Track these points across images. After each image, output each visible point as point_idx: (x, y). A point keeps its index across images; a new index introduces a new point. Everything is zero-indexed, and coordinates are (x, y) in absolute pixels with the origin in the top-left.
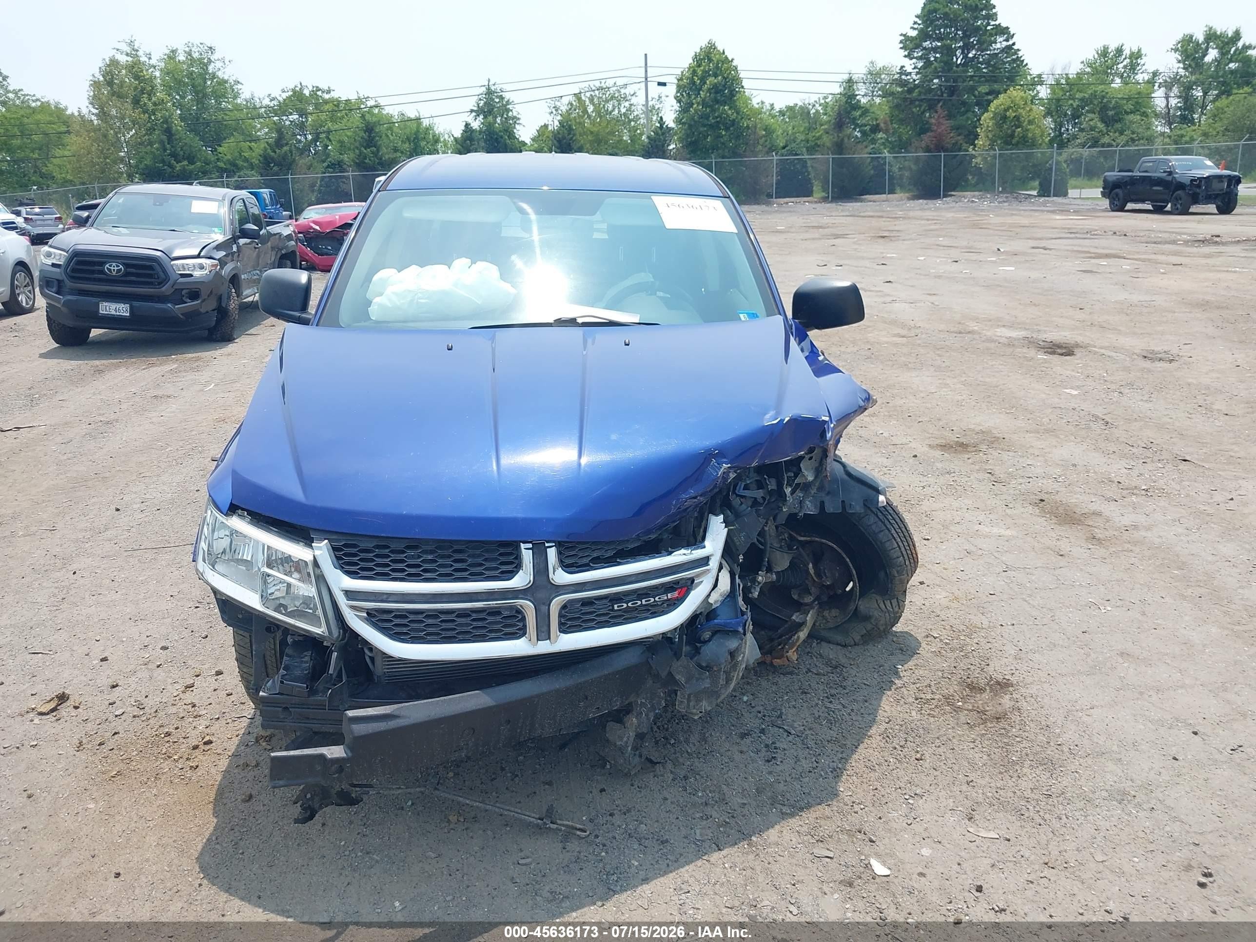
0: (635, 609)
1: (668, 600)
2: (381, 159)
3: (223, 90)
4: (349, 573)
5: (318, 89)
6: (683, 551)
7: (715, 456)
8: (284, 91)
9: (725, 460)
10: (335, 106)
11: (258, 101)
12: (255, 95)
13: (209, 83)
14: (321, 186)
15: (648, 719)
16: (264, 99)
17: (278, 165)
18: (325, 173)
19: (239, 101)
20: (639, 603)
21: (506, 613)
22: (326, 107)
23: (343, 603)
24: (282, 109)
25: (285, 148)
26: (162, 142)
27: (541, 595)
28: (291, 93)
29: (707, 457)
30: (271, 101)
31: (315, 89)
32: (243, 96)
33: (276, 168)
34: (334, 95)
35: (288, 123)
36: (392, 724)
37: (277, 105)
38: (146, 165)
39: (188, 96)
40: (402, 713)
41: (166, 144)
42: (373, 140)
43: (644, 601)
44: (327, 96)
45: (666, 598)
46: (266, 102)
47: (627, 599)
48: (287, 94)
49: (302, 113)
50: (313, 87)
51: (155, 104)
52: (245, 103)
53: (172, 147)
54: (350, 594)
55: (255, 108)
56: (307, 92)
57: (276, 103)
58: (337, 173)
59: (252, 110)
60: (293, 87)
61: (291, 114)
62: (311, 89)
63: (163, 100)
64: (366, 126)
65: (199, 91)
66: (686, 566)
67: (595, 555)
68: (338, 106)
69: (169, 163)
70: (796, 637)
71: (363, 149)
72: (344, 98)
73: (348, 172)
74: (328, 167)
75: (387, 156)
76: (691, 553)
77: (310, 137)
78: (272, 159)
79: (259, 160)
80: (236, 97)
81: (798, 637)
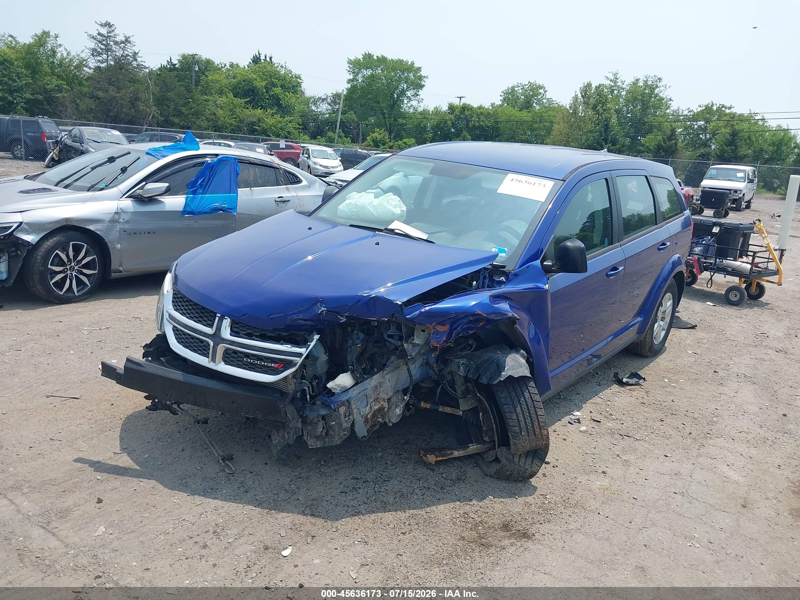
0: (254, 364)
1: (271, 367)
2: (736, 154)
3: (661, 103)
4: (174, 306)
5: (723, 106)
6: (289, 346)
7: (320, 302)
8: (700, 106)
9: (324, 305)
10: (731, 118)
11: (681, 112)
12: (681, 108)
13: (653, 99)
14: (691, 168)
15: (293, 438)
16: (685, 110)
17: (665, 152)
18: (696, 160)
19: (668, 111)
20: (256, 362)
21: (205, 343)
22: (725, 118)
23: (166, 316)
24: (696, 117)
25: (672, 142)
26: (601, 132)
27: (217, 340)
28: (704, 108)
29: (316, 301)
30: (689, 112)
31: (721, 106)
32: (672, 108)
33: (663, 154)
34: (733, 110)
35: (696, 127)
36: (139, 368)
37: (692, 115)
38: (588, 144)
39: (638, 106)
40: (145, 366)
41: (603, 132)
42: (734, 141)
43: (259, 362)
44: (728, 111)
45: (270, 365)
46: (686, 113)
47: (253, 358)
48: (701, 109)
49: (707, 121)
50: (720, 105)
51: (604, 110)
52: (672, 112)
53: (606, 135)
54: (170, 316)
55: (679, 116)
56: (715, 108)
57: (692, 113)
58: (704, 160)
59: (677, 117)
60: (706, 104)
61: (700, 121)
62: (718, 105)
63: (609, 108)
64: (733, 132)
65: (645, 104)
66: (286, 354)
67: (249, 331)
68: (734, 117)
69: (601, 144)
70: (449, 452)
71: (725, 146)
72: (738, 113)
73: (710, 160)
74: (700, 156)
75: (742, 153)
76: (290, 348)
77: (708, 136)
78: (663, 147)
79: (654, 147)
80: (668, 108)
81: (452, 453)
